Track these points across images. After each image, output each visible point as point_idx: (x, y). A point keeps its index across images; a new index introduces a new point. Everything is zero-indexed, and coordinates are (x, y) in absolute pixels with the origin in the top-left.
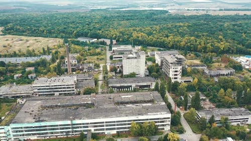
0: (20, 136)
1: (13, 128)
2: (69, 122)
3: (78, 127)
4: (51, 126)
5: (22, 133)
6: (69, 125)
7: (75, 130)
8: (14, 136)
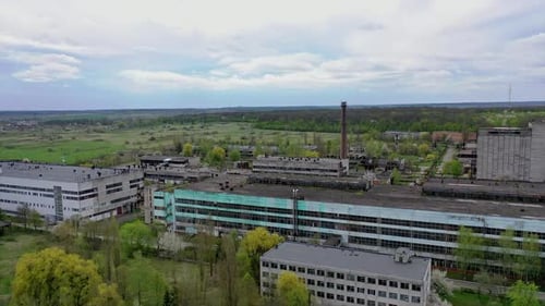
0: (189, 222)
1: (178, 200)
2: (288, 204)
3: (309, 223)
4: (251, 208)
5: (192, 215)
6: (288, 212)
7: (301, 228)
8: (178, 219)
